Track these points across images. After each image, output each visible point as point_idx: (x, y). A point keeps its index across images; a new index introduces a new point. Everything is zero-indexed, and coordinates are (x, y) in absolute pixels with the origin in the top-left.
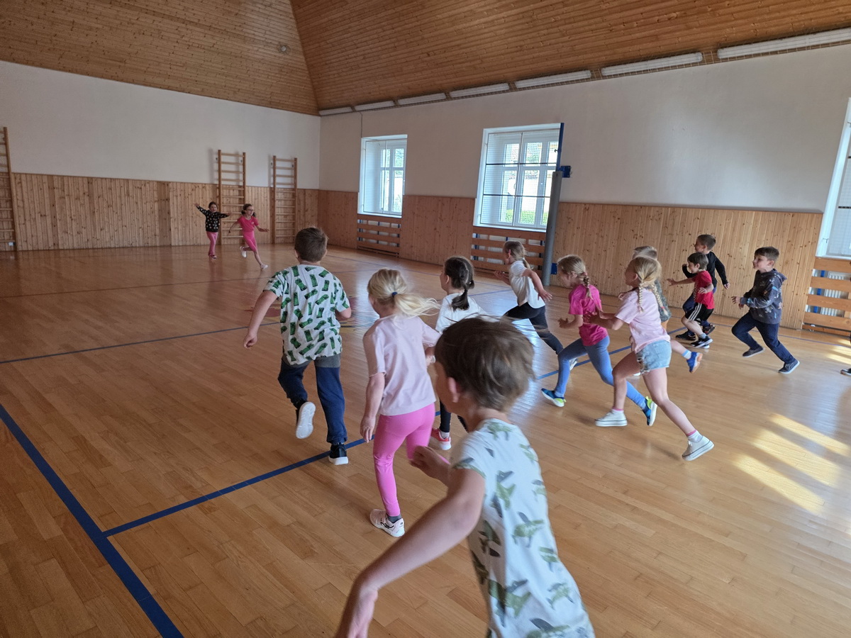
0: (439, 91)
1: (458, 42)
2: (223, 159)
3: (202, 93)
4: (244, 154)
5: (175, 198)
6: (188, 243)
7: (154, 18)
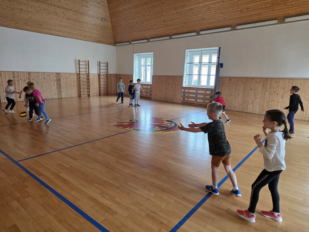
0: (167, 36)
1: (177, 17)
2: (81, 63)
3: (72, 37)
4: (88, 61)
5: (63, 79)
6: (68, 97)
7: (55, 8)
